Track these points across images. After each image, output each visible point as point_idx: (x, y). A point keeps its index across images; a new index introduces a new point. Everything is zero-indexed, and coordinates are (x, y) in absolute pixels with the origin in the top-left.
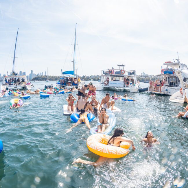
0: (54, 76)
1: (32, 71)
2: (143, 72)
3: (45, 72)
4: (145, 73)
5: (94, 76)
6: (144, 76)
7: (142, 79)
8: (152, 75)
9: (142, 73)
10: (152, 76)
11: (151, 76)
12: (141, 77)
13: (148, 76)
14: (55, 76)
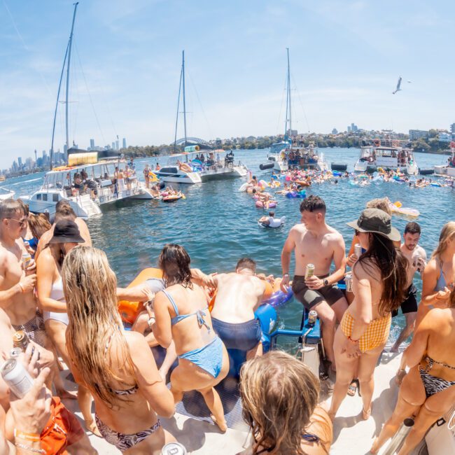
0: (150, 146)
1: (92, 142)
2: (353, 124)
3: (124, 140)
4: (356, 127)
5: (243, 139)
6: (357, 135)
7: (354, 141)
8: (375, 131)
9: (350, 125)
10: (375, 133)
11: (373, 133)
12: (350, 135)
13: (365, 134)
14: (153, 147)
